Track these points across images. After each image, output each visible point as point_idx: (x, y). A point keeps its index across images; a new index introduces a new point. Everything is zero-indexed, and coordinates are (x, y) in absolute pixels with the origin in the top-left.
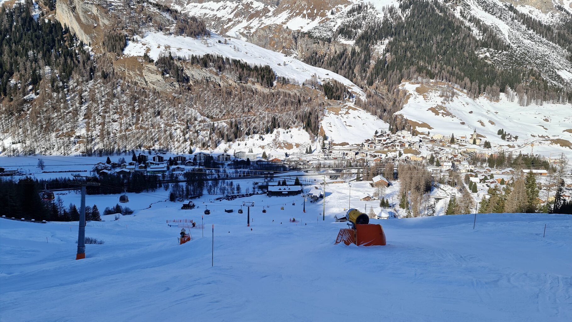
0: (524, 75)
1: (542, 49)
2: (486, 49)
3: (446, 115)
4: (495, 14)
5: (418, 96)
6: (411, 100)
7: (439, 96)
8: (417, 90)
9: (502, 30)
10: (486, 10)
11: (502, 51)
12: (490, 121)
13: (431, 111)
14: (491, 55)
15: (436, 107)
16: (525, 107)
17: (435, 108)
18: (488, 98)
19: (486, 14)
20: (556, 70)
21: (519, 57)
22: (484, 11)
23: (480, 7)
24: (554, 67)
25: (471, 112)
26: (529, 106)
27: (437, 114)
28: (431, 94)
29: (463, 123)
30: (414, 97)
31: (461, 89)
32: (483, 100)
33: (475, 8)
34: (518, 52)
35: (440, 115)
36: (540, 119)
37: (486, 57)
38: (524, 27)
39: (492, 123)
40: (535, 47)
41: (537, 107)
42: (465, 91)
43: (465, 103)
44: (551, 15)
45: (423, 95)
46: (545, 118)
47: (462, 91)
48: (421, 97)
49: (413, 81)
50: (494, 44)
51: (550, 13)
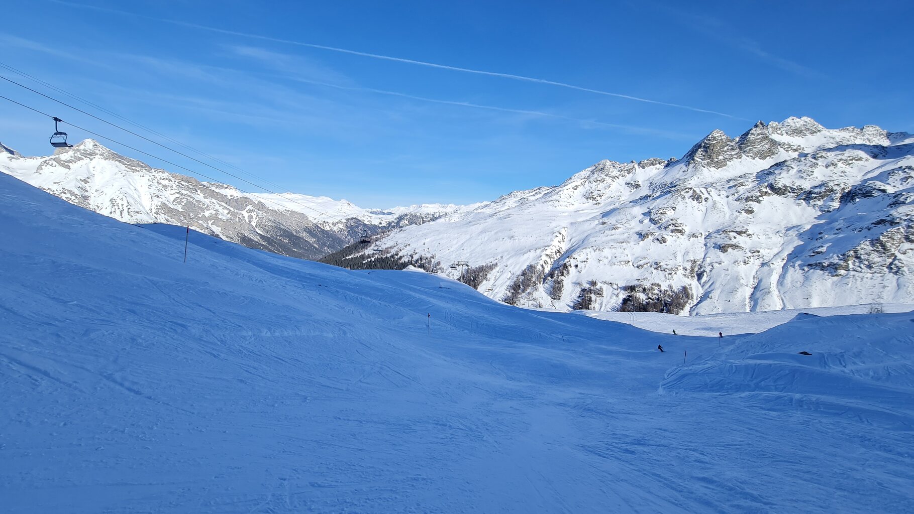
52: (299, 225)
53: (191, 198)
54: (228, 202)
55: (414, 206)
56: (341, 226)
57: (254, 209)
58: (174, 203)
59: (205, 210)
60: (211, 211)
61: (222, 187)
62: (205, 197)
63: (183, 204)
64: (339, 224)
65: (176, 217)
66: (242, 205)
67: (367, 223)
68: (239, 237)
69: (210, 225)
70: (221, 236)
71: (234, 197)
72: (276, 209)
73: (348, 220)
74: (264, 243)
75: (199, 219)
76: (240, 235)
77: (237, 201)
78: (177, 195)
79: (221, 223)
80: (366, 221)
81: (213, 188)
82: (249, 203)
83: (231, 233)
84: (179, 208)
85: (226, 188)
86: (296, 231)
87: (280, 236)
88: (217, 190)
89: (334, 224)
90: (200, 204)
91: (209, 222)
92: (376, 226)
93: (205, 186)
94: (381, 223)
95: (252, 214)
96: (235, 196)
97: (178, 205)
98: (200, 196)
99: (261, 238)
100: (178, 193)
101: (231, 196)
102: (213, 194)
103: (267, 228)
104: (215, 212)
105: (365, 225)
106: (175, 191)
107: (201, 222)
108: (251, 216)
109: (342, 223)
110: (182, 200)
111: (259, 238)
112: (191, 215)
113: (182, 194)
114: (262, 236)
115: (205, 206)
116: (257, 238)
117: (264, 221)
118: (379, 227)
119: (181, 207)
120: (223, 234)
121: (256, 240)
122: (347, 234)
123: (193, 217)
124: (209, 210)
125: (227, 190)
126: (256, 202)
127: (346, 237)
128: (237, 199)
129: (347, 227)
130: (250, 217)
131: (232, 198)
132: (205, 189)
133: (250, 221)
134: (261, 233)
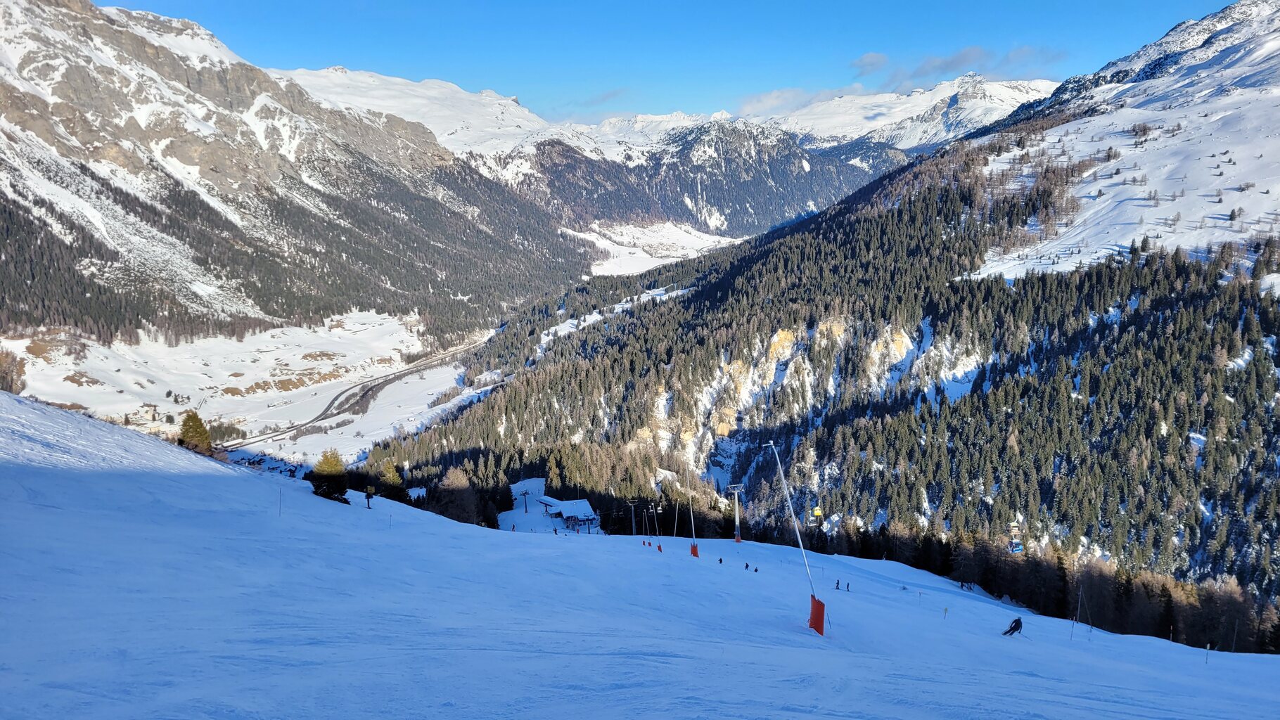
0: (155, 297)
1: (159, 249)
2: (87, 260)
3: (93, 384)
4: (67, 186)
5: (35, 360)
6: (28, 368)
7: (66, 354)
8: (29, 349)
9: (92, 220)
10: (49, 179)
11: (113, 264)
12: (149, 381)
13: (69, 382)
14: (99, 270)
15: (75, 375)
16: (175, 348)
17: (73, 376)
18: (125, 341)
19: (52, 185)
20: (188, 284)
21: (138, 271)
22: (46, 180)
23: (35, 171)
24: (184, 281)
25: (119, 370)
26: (179, 347)
27: (80, 384)
28: (53, 354)
29: (121, 392)
30: (30, 363)
31: (87, 335)
32: (119, 345)
33: (30, 174)
34: (134, 263)
35: (85, 384)
36: (199, 363)
37: (93, 275)
38: (119, 208)
39: (153, 383)
40: (149, 248)
41: (189, 346)
42: (94, 337)
43: (103, 358)
44: (144, 178)
45: (43, 358)
46: (203, 362)
47: (89, 338)
48: (41, 361)
49: (11, 333)
50: (96, 251)
51: (141, 174)
52: (418, 161)
53: (78, 56)
54: (197, 81)
55: (613, 120)
56: (526, 168)
57: (279, 106)
58: (25, 73)
59: (133, 104)
60: (157, 106)
61: (166, 28)
62: (121, 60)
63: (57, 76)
64: (517, 162)
65: (40, 122)
66: (238, 90)
67: (594, 157)
68: (264, 200)
69: (158, 156)
70: (204, 196)
71: (213, 64)
72: (342, 107)
73: (540, 146)
74: (342, 223)
75: (118, 133)
76: (266, 194)
77: (222, 76)
78: (32, 45)
79: (196, 151)
80: (588, 150)
81: (140, 31)
82: (259, 85)
83: (236, 186)
84: (46, 91)
85: (180, 32)
86: (414, 182)
87: (379, 197)
88: (154, 39)
89: (503, 161)
90: (113, 82)
91: (152, 145)
92: (619, 166)
93: (112, 22)
94: (629, 158)
95: (277, 124)
96: (216, 60)
97: (38, 81)
98: (106, 55)
99: (329, 205)
100: (35, 37)
101: (203, 59)
102: (139, 50)
103: (334, 171)
104: (170, 109)
105: (589, 162)
106: (22, 28)
107: (126, 144)
108: (275, 129)
109: (526, 157)
110: (51, 62)
111: (324, 206)
112: (89, 116)
113: (46, 42)
114: (331, 201)
115: (133, 87)
116: (317, 207)
117: (320, 147)
118: (630, 171)
119: (50, 90)
120: (210, 190)
121: (315, 211)
122: (548, 191)
123: (97, 124)
124: (147, 101)
125: (184, 38)
126: (283, 84)
127: (548, 203)
128: (224, 71)
129: (543, 168)
130: (273, 133)
131: (207, 65)
132: (114, 34)
133: (274, 147)
134: (320, 187)
